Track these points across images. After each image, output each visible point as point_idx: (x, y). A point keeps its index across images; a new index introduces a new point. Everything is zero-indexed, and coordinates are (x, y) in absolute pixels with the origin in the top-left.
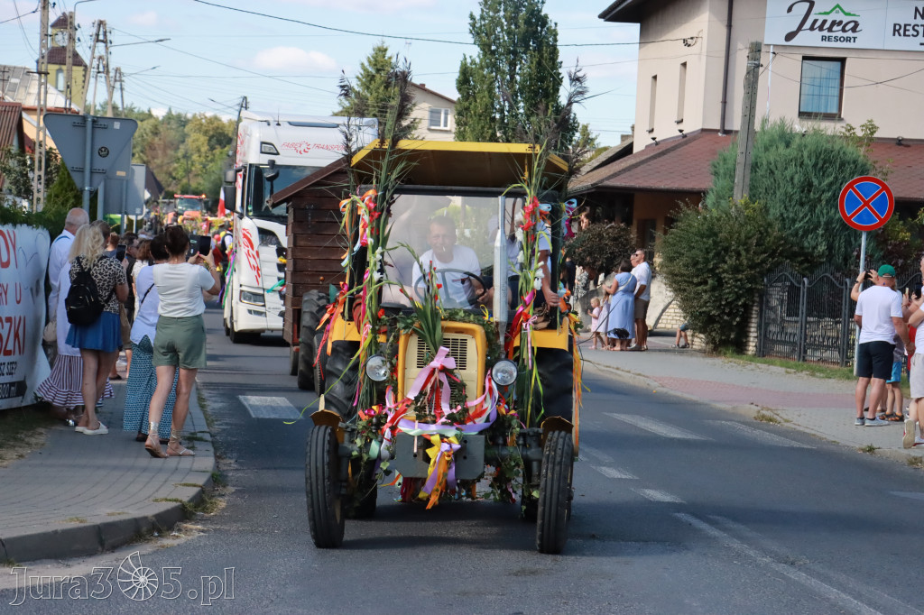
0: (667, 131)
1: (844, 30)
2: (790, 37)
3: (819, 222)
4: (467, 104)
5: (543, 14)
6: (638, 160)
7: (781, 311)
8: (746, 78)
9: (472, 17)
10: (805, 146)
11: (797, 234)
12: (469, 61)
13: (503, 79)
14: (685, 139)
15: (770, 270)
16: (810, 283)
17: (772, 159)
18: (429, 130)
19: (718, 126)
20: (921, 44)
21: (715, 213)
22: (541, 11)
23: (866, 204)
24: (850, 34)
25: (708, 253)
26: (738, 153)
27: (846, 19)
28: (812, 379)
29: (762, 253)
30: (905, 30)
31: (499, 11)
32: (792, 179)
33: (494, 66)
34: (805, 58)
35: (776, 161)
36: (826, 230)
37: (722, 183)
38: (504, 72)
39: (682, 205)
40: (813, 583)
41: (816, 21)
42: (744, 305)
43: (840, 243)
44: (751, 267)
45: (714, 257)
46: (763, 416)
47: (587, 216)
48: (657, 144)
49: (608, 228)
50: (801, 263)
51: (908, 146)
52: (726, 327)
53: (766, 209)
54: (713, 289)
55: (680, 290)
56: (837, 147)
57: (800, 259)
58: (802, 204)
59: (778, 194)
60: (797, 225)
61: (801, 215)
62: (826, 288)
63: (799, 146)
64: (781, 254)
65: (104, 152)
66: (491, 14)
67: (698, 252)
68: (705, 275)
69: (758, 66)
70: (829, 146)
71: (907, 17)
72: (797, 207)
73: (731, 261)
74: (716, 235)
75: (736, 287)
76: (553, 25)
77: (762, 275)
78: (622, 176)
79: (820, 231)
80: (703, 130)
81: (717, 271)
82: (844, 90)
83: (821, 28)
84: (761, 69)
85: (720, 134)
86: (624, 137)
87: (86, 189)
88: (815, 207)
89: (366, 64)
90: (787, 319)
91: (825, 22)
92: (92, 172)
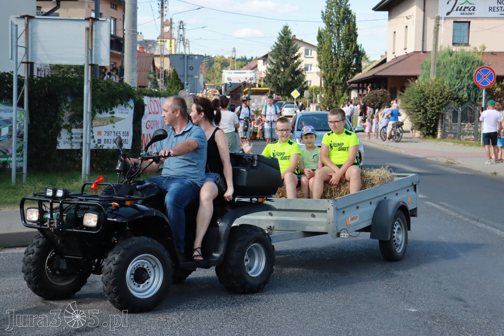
0: (400, 53)
1: (469, 10)
2: (448, 14)
3: (464, 85)
4: (321, 46)
5: (349, 10)
6: (389, 65)
7: (450, 121)
8: (434, 30)
9: (322, 12)
10: (458, 56)
11: (455, 91)
12: (321, 29)
13: (335, 36)
14: (408, 56)
15: (445, 105)
16: (462, 109)
17: (445, 61)
18: (305, 57)
19: (420, 49)
20: (501, 14)
21: (423, 83)
22: (348, 9)
23: (485, 77)
24: (472, 12)
25: (421, 99)
26: (431, 59)
27: (470, 6)
28: (465, 147)
29: (442, 98)
30: (494, 9)
31: (332, 9)
32: (453, 69)
33: (331, 31)
34: (454, 22)
35: (447, 62)
36: (467, 88)
37: (425, 71)
38: (335, 33)
39: (410, 81)
40: (489, 228)
41: (458, 7)
42: (436, 119)
43: (473, 93)
44: (439, 104)
45: (423, 101)
46: (449, 162)
47: (370, 87)
48: (396, 58)
49: (379, 92)
50: (458, 102)
51: (496, 55)
52: (429, 128)
53: (443, 82)
54: (423, 113)
55: (410, 114)
56: (471, 56)
57: (457, 100)
58: (457, 79)
59: (448, 75)
60: (456, 87)
61: (457, 83)
62: (468, 111)
63: (456, 56)
64: (450, 99)
65: (192, 68)
66: (330, 10)
67: (417, 99)
68: (420, 108)
69: (438, 25)
70: (468, 56)
71: (494, 4)
72: (456, 80)
73: (430, 102)
74: (423, 92)
75: (432, 112)
76: (354, 15)
77: (442, 107)
78: (384, 71)
79: (465, 89)
80: (415, 52)
81: (425, 106)
82: (470, 33)
83: (460, 10)
84: (440, 26)
85: (421, 53)
86: (382, 56)
87: (186, 83)
88: (463, 79)
89: (281, 33)
90: (453, 124)
91: (462, 7)
92: (187, 76)
